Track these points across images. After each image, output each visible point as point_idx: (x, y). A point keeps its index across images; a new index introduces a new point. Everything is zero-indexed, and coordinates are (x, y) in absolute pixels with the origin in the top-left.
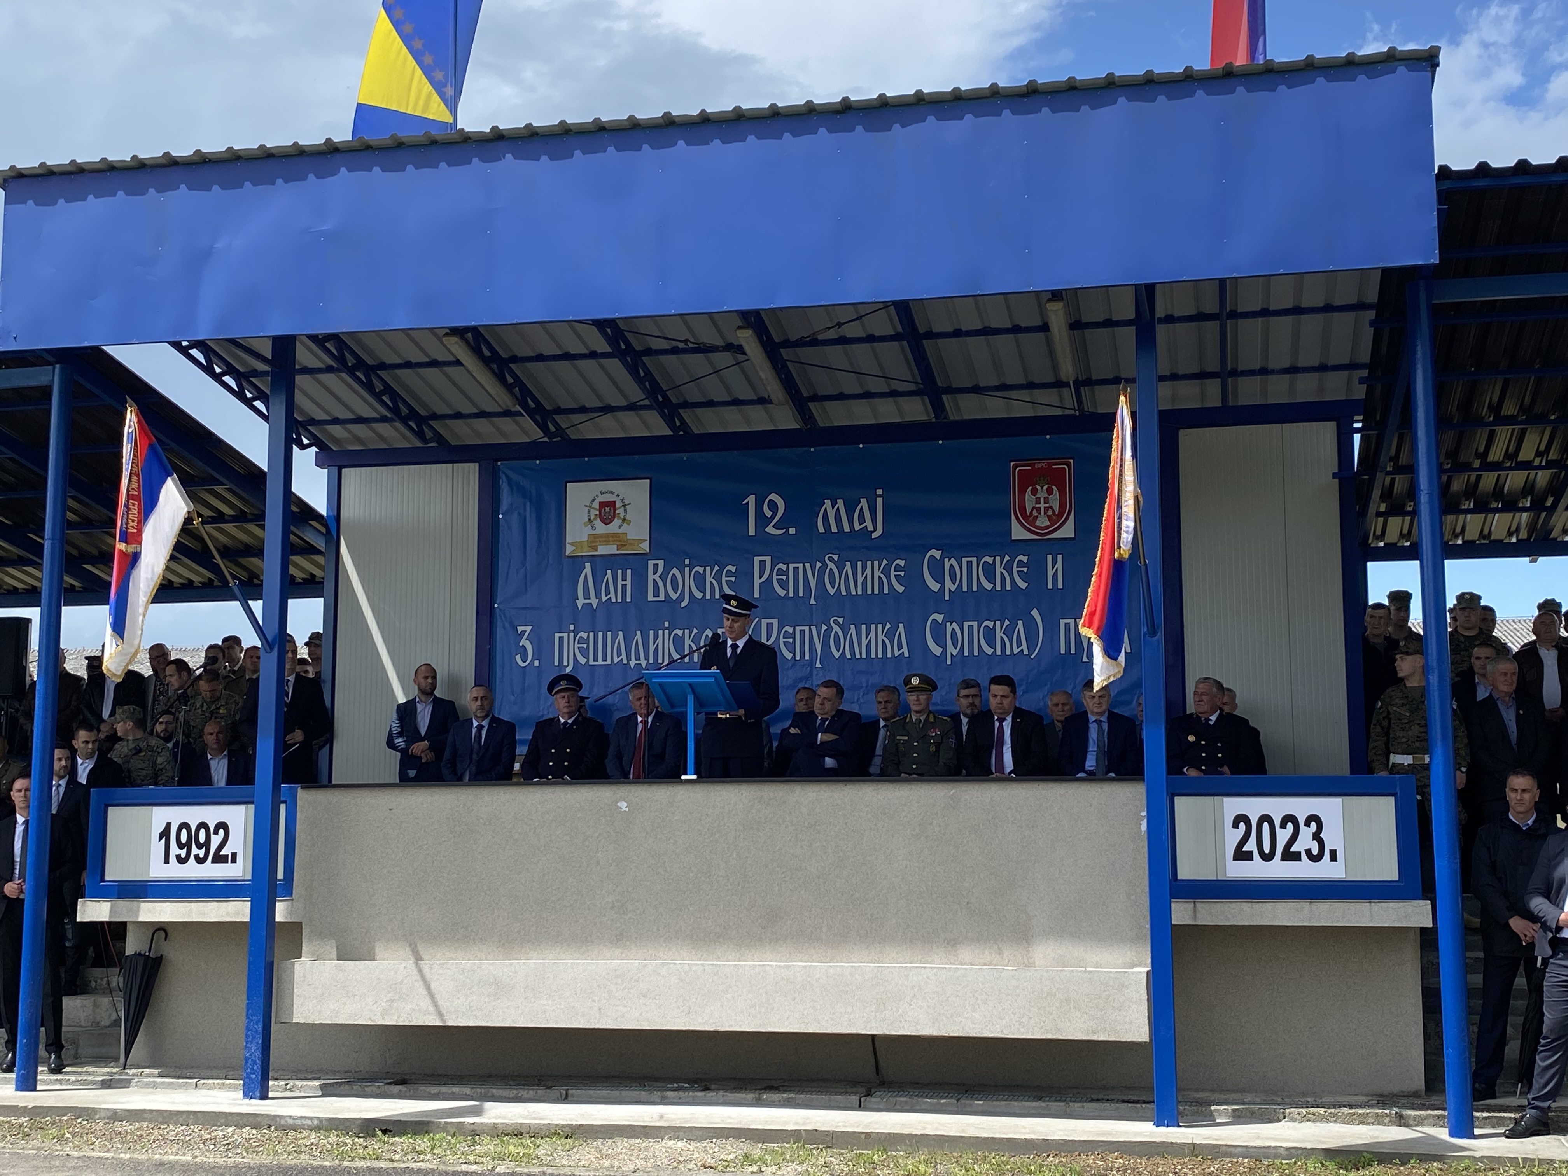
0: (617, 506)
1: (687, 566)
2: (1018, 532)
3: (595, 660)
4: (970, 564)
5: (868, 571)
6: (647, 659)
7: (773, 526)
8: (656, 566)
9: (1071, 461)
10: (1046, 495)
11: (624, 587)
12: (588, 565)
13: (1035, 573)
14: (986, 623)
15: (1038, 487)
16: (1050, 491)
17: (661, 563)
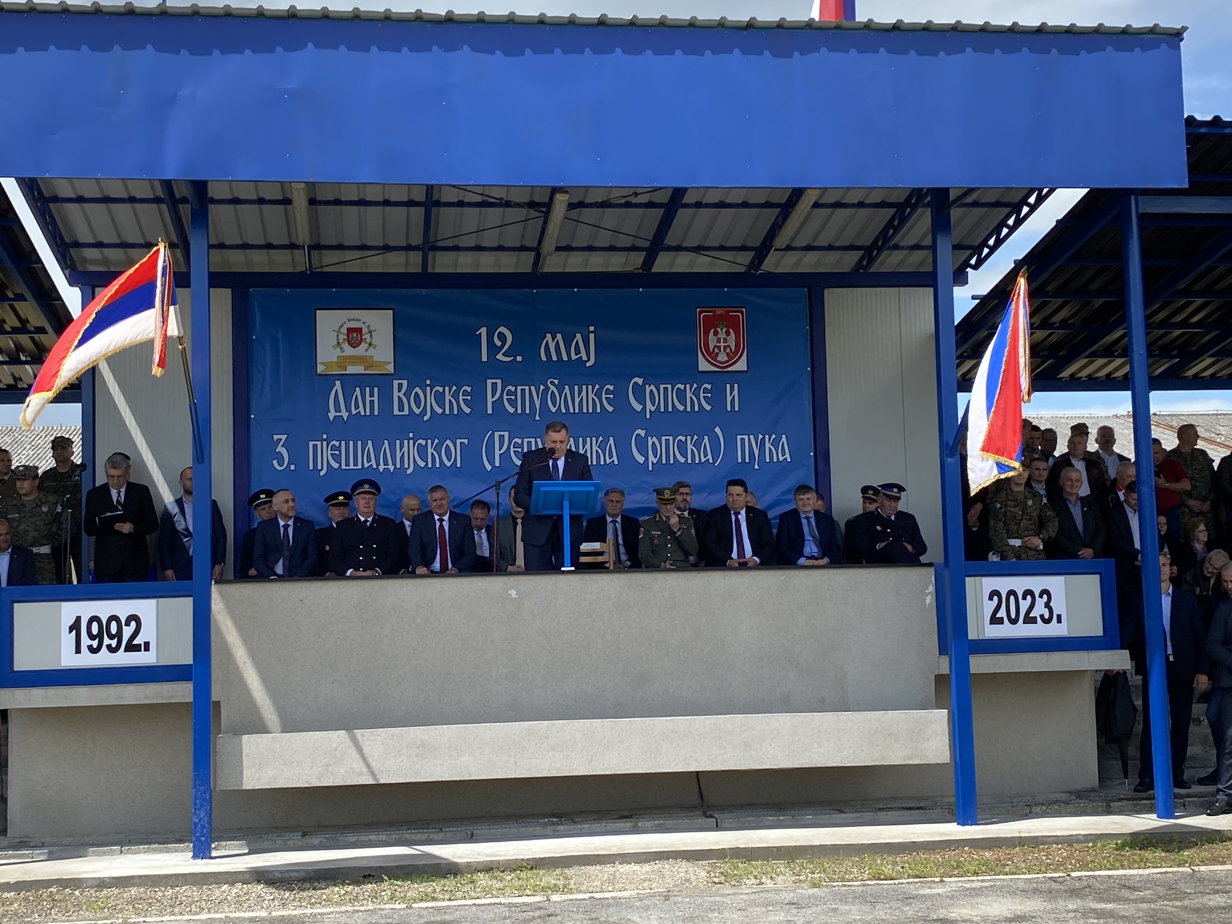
0: (363, 332)
1: (428, 385)
2: (704, 365)
3: (347, 464)
4: (666, 389)
5: (584, 393)
6: (394, 464)
7: (503, 354)
8: (400, 386)
9: (744, 310)
10: (725, 336)
11: (372, 402)
12: (338, 383)
13: (716, 398)
14: (680, 437)
15: (719, 330)
16: (728, 333)
17: (405, 383)
